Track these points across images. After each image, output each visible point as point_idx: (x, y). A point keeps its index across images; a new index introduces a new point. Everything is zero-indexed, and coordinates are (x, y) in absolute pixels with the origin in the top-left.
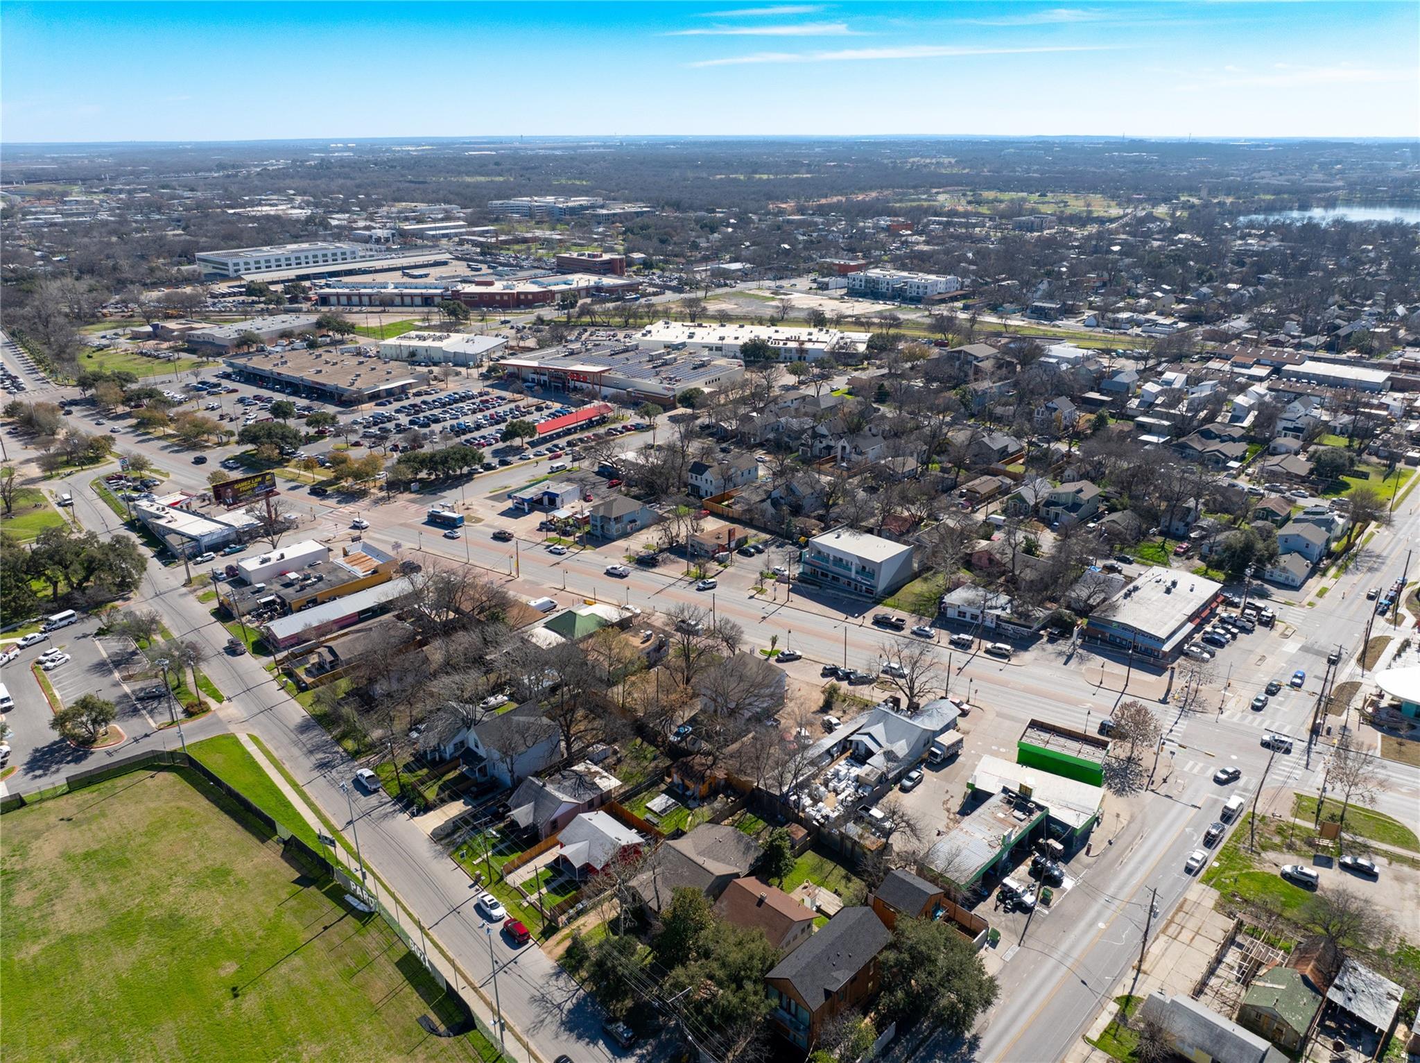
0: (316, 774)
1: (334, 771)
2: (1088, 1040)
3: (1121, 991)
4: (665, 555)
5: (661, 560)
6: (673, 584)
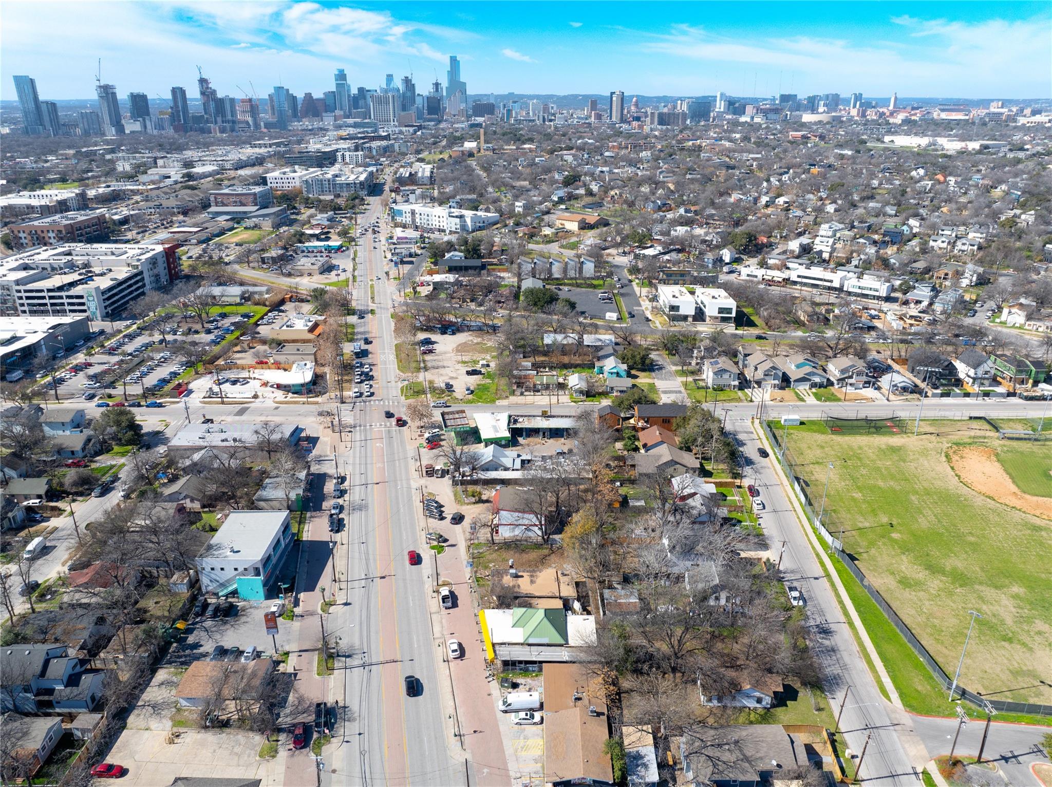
0: (833, 627)
1: (818, 623)
4: (289, 719)
5: (305, 715)
6: (363, 666)
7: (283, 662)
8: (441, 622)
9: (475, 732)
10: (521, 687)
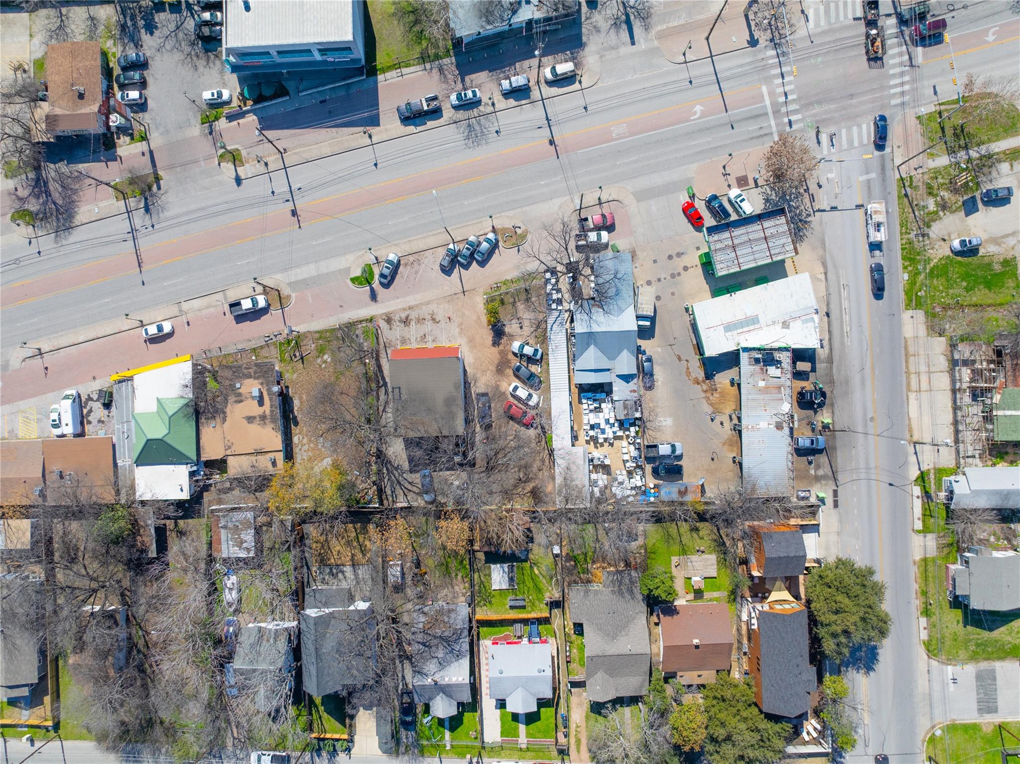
2: (919, 532)
3: (914, 473)
4: (53, 174)
5: (60, 189)
6: (133, 231)
7: (132, 139)
8: (207, 307)
9: (46, 368)
10: (106, 412)
